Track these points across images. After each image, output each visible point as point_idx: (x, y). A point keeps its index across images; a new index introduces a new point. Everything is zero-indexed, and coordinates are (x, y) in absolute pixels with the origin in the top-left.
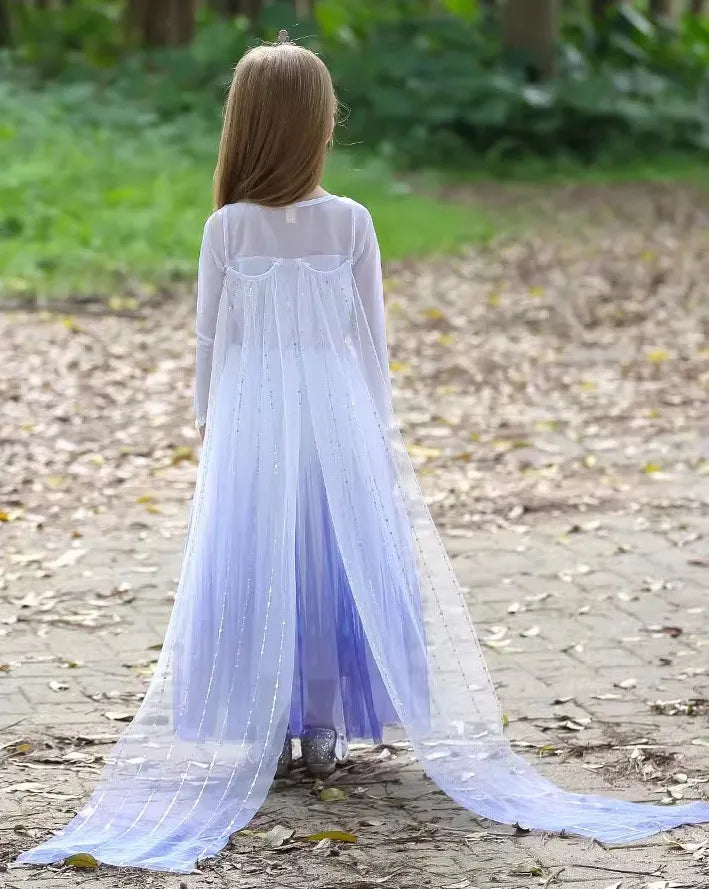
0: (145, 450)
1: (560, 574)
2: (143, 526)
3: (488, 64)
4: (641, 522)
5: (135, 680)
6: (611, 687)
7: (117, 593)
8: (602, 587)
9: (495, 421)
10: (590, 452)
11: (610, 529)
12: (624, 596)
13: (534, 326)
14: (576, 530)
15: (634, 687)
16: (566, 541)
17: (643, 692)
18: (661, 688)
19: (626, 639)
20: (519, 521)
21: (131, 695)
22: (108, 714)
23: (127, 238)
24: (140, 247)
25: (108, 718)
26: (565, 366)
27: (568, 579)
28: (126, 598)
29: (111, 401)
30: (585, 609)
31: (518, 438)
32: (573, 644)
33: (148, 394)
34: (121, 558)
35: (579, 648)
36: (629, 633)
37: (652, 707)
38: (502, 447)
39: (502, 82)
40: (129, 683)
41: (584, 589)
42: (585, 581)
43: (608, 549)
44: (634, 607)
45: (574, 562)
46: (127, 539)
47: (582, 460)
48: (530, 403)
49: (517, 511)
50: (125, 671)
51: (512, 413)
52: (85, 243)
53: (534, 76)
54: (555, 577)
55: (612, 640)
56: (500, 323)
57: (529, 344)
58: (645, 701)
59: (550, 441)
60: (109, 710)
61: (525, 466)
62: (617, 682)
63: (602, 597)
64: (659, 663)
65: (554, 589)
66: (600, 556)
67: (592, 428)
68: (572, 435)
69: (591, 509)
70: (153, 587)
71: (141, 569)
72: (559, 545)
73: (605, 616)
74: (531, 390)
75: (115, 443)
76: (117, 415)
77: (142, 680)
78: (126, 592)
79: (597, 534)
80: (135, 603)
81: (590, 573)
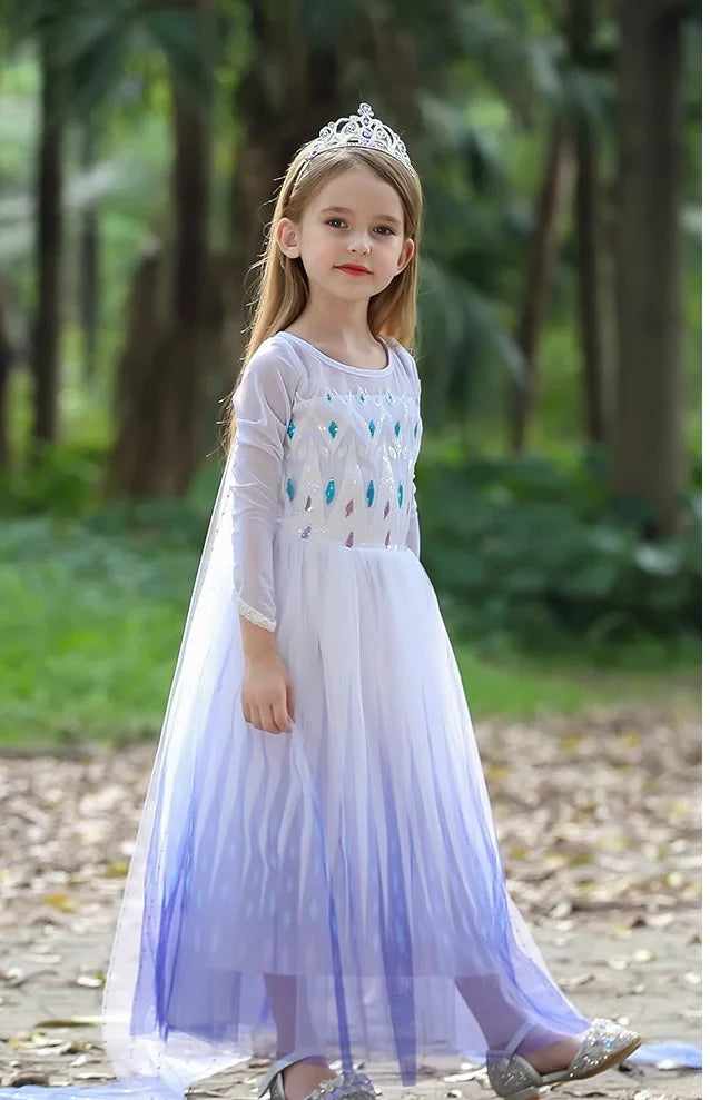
0: (67, 864)
1: (611, 961)
2: (49, 922)
3: (590, 519)
5: (10, 1051)
8: (666, 972)
9: (549, 838)
10: (673, 869)
11: (685, 924)
13: (617, 764)
14: (639, 924)
16: (627, 934)
20: (564, 918)
23: (81, 689)
24: (97, 700)
27: (620, 965)
28: (15, 982)
29: (29, 822)
30: (640, 988)
31: (581, 856)
33: (81, 817)
34: (15, 951)
38: (553, 863)
39: (608, 540)
41: (638, 974)
42: (646, 968)
43: (680, 940)
47: (664, 880)
48: (598, 822)
49: (563, 909)
51: (573, 832)
52: (23, 694)
53: (652, 533)
55: (671, 1015)
56: (575, 761)
57: (605, 778)
59: (621, 856)
61: (583, 882)
65: (602, 976)
66: (669, 946)
67: (679, 845)
68: (651, 852)
69: (662, 909)
70: (53, 973)
71: (40, 959)
72: (614, 938)
73: (665, 996)
74: (602, 812)
75: (28, 860)
76: (34, 833)
77: (21, 1051)
78: (14, 977)
79: (667, 928)
80: (25, 987)
81: (653, 959)
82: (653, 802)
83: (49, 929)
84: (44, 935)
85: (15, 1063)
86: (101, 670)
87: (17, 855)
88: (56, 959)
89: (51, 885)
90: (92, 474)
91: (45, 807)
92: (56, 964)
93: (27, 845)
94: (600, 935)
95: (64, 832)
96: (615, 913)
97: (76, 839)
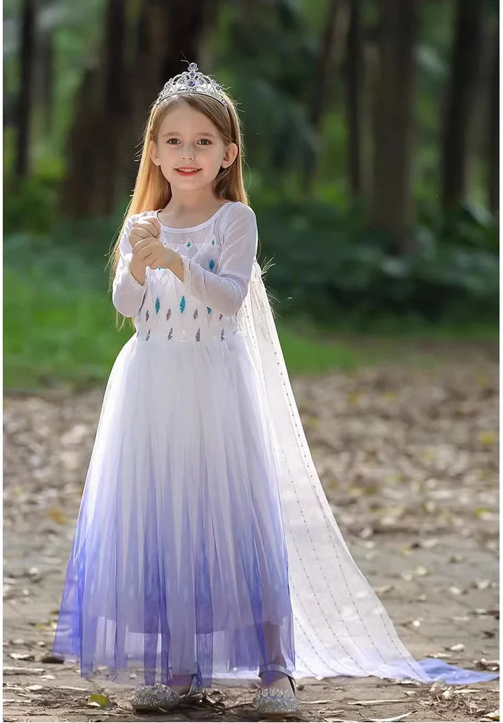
0: (56, 483)
1: (403, 575)
2: (51, 532)
3: (356, 240)
4: (470, 544)
5: (37, 633)
6: (443, 649)
7: (27, 575)
8: (437, 585)
9: (351, 475)
10: (429, 499)
11: (445, 547)
12: (455, 591)
13: (385, 417)
14: (416, 546)
15: (462, 650)
16: (408, 553)
17: (469, 655)
18: (485, 652)
19: (456, 618)
20: (369, 539)
21: (34, 643)
22: (14, 655)
23: (52, 348)
24: (62, 357)
25: (13, 658)
26: (410, 441)
27: (408, 577)
28: (35, 578)
29: (31, 452)
30: (423, 597)
31: (371, 487)
32: (411, 619)
33: (63, 448)
34: (32, 553)
35: (417, 623)
36: (459, 614)
37: (477, 664)
38: (356, 493)
40: (33, 635)
41: (421, 585)
42: (424, 580)
43: (443, 559)
44: (463, 598)
45: (414, 568)
46: (38, 540)
47: (423, 507)
48: (380, 463)
49: (367, 532)
50: (30, 627)
51: (366, 470)
54: (397, 577)
55: (445, 619)
56: (359, 414)
57: (380, 428)
58: (471, 661)
59: (395, 489)
60: (13, 652)
61: (375, 507)
62: (447, 647)
63: (436, 590)
64: (484, 635)
65: (398, 586)
66: (436, 564)
67: (432, 483)
68: (415, 487)
69: (429, 534)
70: (57, 572)
71: (48, 560)
72: (402, 555)
73: (439, 603)
74: (382, 456)
75: (33, 480)
76: (35, 460)
77: (44, 633)
78: (35, 575)
79: (434, 549)
80: (42, 583)
81: (428, 575)
82: (412, 449)
83: (52, 537)
84: (50, 542)
85: (41, 643)
86: (64, 336)
87: (25, 476)
88: (58, 561)
89: (49, 500)
90: (51, 197)
91: (40, 441)
92: (59, 565)
93: (31, 469)
94: (393, 552)
95: (53, 459)
96: (400, 536)
97: (60, 466)
